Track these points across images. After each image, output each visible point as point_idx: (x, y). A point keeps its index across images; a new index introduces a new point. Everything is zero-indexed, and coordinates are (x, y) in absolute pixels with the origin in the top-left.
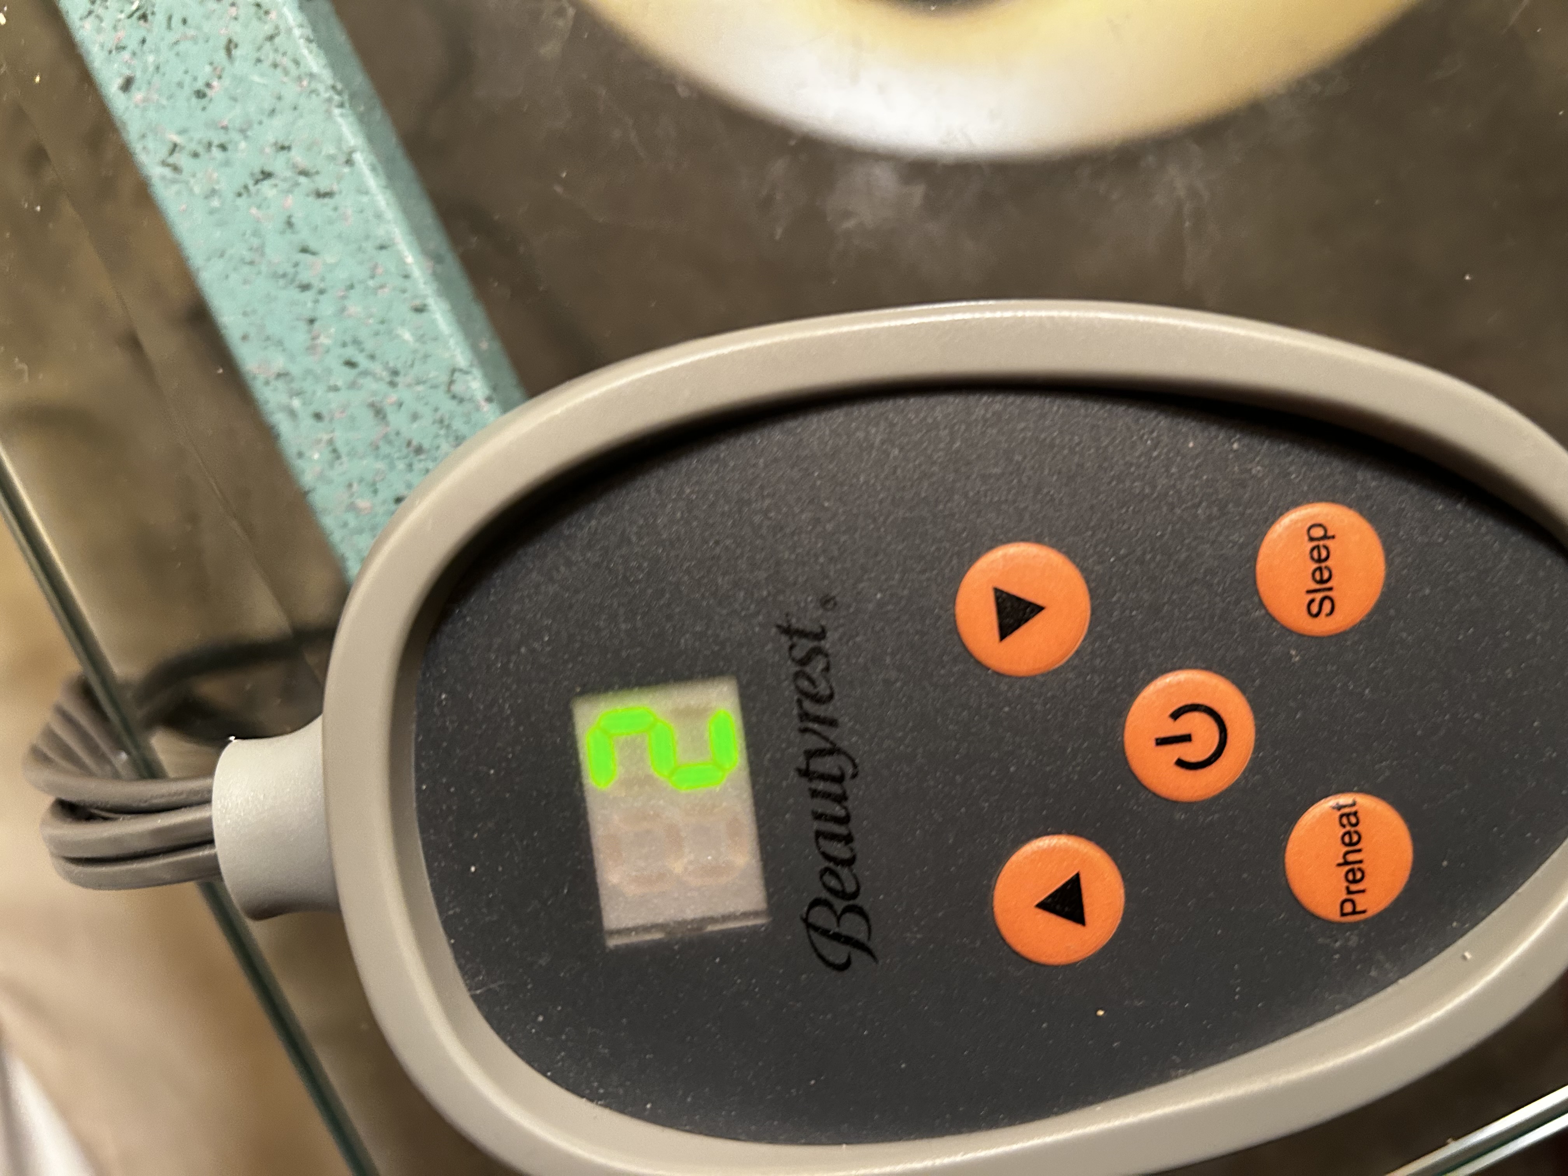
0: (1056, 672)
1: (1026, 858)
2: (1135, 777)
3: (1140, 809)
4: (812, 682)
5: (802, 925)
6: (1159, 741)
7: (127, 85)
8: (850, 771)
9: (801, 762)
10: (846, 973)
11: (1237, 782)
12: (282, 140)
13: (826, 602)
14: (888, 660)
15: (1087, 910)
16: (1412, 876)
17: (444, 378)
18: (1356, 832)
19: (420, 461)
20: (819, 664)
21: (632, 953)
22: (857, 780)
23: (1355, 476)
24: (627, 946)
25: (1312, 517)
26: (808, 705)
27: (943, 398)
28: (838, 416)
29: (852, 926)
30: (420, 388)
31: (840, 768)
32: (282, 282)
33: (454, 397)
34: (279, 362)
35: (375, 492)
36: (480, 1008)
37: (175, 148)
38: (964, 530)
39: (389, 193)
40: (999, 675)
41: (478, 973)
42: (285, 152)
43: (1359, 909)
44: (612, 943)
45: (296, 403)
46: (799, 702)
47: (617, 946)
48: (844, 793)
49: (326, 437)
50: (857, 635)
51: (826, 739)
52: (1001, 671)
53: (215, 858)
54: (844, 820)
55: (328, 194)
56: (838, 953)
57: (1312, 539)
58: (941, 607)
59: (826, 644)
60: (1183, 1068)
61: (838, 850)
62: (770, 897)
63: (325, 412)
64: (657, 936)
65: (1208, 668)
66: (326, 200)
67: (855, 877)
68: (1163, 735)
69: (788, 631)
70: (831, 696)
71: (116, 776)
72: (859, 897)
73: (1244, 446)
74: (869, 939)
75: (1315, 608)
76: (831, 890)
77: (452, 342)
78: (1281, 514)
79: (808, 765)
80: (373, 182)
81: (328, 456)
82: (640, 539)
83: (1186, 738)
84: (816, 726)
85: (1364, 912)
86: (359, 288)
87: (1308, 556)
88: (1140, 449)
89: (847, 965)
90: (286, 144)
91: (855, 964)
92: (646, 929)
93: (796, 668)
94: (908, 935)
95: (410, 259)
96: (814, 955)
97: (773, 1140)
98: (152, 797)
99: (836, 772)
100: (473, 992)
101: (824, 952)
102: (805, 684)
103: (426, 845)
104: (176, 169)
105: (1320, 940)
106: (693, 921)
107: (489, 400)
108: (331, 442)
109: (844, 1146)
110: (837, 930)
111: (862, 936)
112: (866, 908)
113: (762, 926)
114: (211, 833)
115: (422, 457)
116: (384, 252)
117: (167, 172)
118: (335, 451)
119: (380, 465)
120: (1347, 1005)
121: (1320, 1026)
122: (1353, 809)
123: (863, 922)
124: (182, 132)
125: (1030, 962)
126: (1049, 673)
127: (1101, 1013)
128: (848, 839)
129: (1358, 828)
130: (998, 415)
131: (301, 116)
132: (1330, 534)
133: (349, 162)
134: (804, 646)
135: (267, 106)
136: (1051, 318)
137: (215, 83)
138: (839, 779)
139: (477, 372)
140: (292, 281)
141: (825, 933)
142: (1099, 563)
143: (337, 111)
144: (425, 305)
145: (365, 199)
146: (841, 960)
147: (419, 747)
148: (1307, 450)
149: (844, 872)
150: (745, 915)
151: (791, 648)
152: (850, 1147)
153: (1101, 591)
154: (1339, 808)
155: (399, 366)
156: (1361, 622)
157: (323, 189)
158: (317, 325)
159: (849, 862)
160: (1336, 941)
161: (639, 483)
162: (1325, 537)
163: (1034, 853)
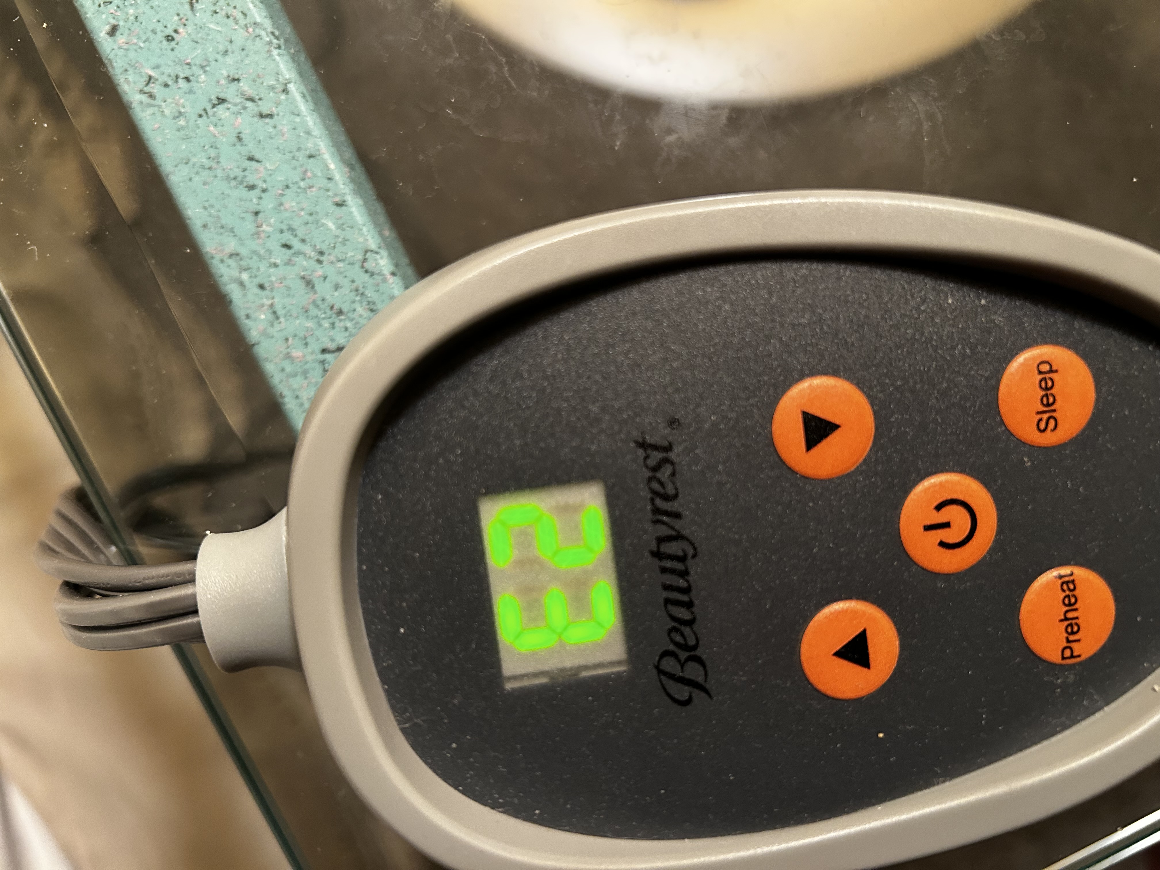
0: (849, 476)
1: (826, 617)
2: (908, 555)
3: (911, 579)
4: (662, 484)
5: (655, 671)
6: (926, 527)
7: (113, 31)
8: (691, 552)
9: (654, 546)
10: (688, 707)
11: (985, 557)
12: (234, 74)
13: (673, 422)
14: (720, 468)
15: (872, 657)
16: (1115, 628)
17: (360, 257)
18: (1074, 596)
19: (341, 320)
20: (667, 470)
21: (526, 694)
22: (697, 560)
23: (1073, 325)
24: (521, 689)
25: (1041, 355)
26: (659, 502)
27: (762, 265)
28: (683, 278)
29: (693, 671)
30: (341, 265)
31: (683, 550)
32: (233, 183)
33: (366, 272)
34: (232, 245)
35: (306, 344)
36: (407, 738)
37: (150, 79)
38: (779, 366)
39: (315, 115)
40: (806, 478)
41: (405, 710)
42: (236, 82)
43: (1075, 654)
44: (509, 686)
45: (245, 276)
46: (652, 500)
47: (514, 690)
48: (687, 569)
49: (268, 302)
50: (696, 447)
51: (672, 528)
52: (807, 476)
53: (199, 624)
54: (687, 591)
55: (270, 116)
56: (682, 692)
57: (1040, 373)
58: (761, 426)
59: (672, 455)
60: (943, 777)
61: (682, 613)
62: (630, 650)
63: (266, 285)
64: (544, 680)
65: (962, 471)
66: (267, 120)
67: (695, 634)
68: (929, 522)
69: (642, 445)
70: (676, 496)
71: (109, 563)
72: (698, 649)
73: (989, 303)
74: (706, 681)
75: (1042, 426)
76: (676, 644)
77: (365, 229)
78: (1017, 354)
79: (658, 547)
80: (303, 107)
81: (270, 317)
82: (530, 374)
83: (947, 525)
84: (665, 518)
85: (1079, 656)
86: (294, 188)
87: (1037, 386)
88: (912, 303)
89: (688, 702)
90: (236, 77)
91: (695, 701)
92: (535, 675)
93: (649, 474)
94: (736, 677)
95: (332, 166)
96: (664, 694)
97: (633, 836)
98: (144, 579)
99: (680, 553)
100: (403, 726)
101: (672, 692)
102: (655, 486)
103: (366, 611)
104: (151, 96)
105: (1046, 679)
106: (571, 669)
107: (393, 274)
108: (272, 306)
109: (687, 840)
110: (681, 674)
111: (700, 679)
112: (704, 657)
113: (624, 672)
114: (196, 605)
115: (342, 317)
116: (312, 160)
117: (144, 98)
118: (274, 313)
119: (309, 324)
120: (1065, 727)
121: (1045, 743)
122: (1072, 578)
123: (701, 668)
124: (157, 67)
125: (828, 697)
126: (843, 476)
127: (881, 735)
128: (689, 605)
129: (1075, 593)
130: (805, 277)
131: (247, 56)
132: (1054, 368)
133: (285, 91)
134: (656, 456)
135: (222, 48)
136: (847, 204)
137: (181, 30)
138: (682, 559)
139: (384, 253)
140: (241, 183)
141: (672, 677)
142: (882, 392)
143: (275, 52)
144: (344, 201)
145: (298, 120)
146: (685, 696)
147: (361, 536)
148: (1036, 305)
149: (687, 630)
150: (612, 664)
151: (646, 458)
152: (691, 840)
153: (883, 413)
154: (1061, 577)
155: (324, 248)
156: (1078, 436)
157: (265, 112)
158: (260, 215)
159: (690, 623)
160: (1058, 679)
161: (530, 331)
162: (1051, 371)
163: (831, 614)
